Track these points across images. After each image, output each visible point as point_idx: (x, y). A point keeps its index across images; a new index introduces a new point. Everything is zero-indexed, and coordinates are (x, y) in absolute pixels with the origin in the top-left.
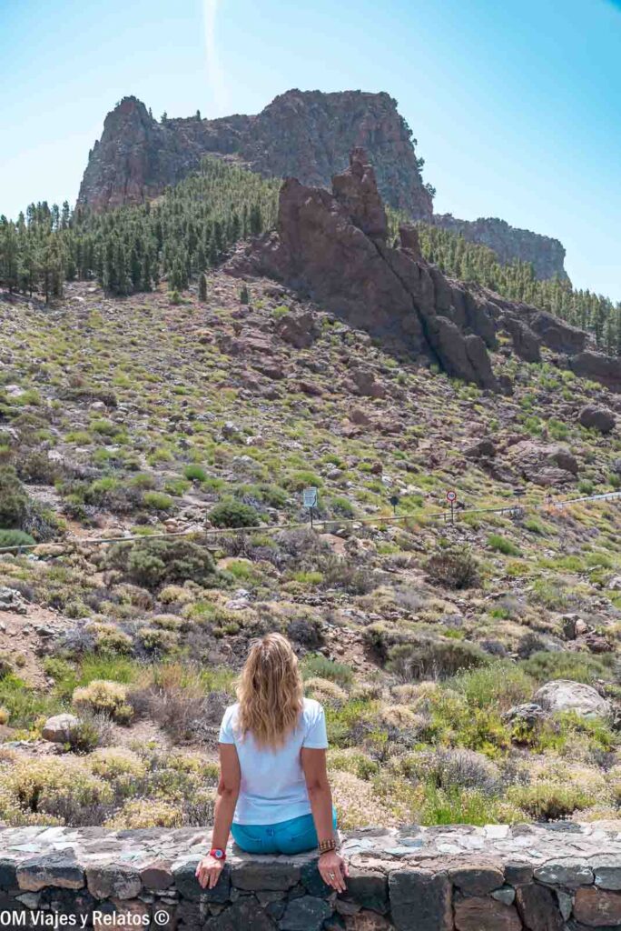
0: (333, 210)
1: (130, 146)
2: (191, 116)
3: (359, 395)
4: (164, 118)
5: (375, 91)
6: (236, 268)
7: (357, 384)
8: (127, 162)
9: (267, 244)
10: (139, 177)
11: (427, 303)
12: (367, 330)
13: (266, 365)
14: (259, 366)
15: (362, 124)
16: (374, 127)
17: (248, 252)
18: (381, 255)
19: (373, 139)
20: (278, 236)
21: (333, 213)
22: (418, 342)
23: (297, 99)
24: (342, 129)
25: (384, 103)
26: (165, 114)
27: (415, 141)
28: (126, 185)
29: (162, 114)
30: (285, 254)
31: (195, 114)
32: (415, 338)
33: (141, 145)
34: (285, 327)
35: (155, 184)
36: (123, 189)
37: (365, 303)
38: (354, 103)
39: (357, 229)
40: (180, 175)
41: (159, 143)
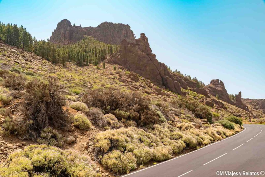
0: (136, 48)
1: (65, 31)
2: (79, 26)
3: (159, 95)
4: (74, 25)
5: (126, 24)
6: (109, 62)
7: (157, 92)
8: (65, 35)
9: (117, 56)
10: (68, 39)
11: (162, 73)
12: (149, 79)
13: (134, 85)
14: (132, 86)
15: (123, 32)
16: (126, 32)
17: (111, 58)
18: (151, 60)
19: (125, 35)
20: (120, 54)
21: (137, 49)
22: (161, 83)
23: (107, 24)
24: (118, 32)
25: (128, 27)
26: (75, 24)
27: (135, 37)
28: (64, 41)
29: (74, 24)
30: (122, 58)
31: (80, 25)
32: (160, 81)
33: (69, 31)
34: (132, 76)
35: (72, 41)
36: (63, 42)
37: (146, 72)
38: (121, 26)
39: (144, 53)
40: (79, 40)
41: (73, 31)
